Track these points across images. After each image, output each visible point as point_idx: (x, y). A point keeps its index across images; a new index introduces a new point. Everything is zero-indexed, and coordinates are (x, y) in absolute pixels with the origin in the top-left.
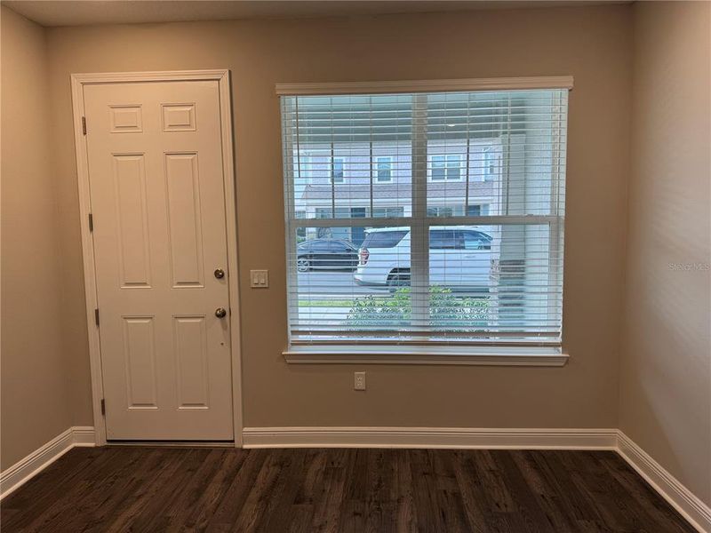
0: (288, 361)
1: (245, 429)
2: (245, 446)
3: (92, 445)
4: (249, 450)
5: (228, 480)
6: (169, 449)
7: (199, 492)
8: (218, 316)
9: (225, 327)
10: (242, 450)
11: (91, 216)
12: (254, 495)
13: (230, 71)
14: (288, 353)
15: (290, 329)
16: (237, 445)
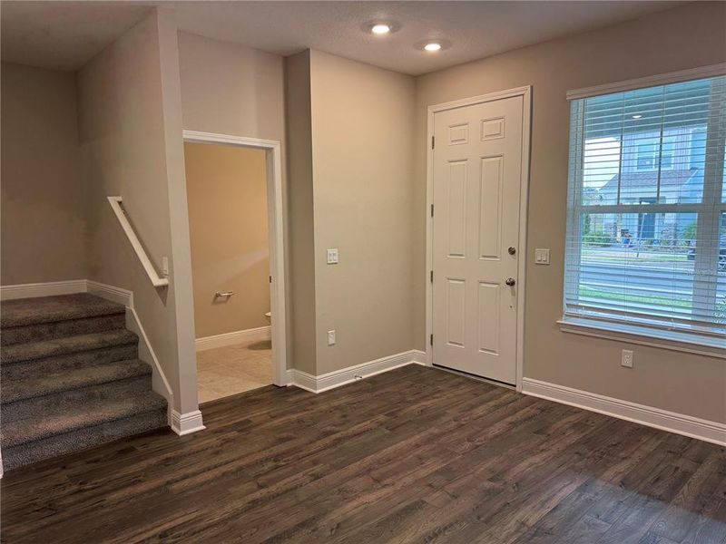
0: (562, 329)
1: (525, 378)
2: (524, 392)
3: (424, 364)
4: (525, 395)
5: (497, 407)
6: (469, 380)
7: (472, 407)
8: (508, 284)
9: (513, 294)
10: (521, 394)
11: (432, 206)
12: (509, 419)
13: (532, 87)
14: (563, 322)
15: (565, 302)
16: (518, 389)
